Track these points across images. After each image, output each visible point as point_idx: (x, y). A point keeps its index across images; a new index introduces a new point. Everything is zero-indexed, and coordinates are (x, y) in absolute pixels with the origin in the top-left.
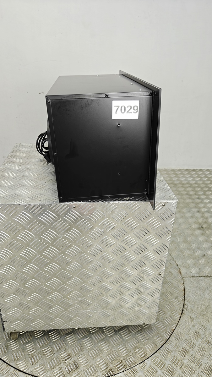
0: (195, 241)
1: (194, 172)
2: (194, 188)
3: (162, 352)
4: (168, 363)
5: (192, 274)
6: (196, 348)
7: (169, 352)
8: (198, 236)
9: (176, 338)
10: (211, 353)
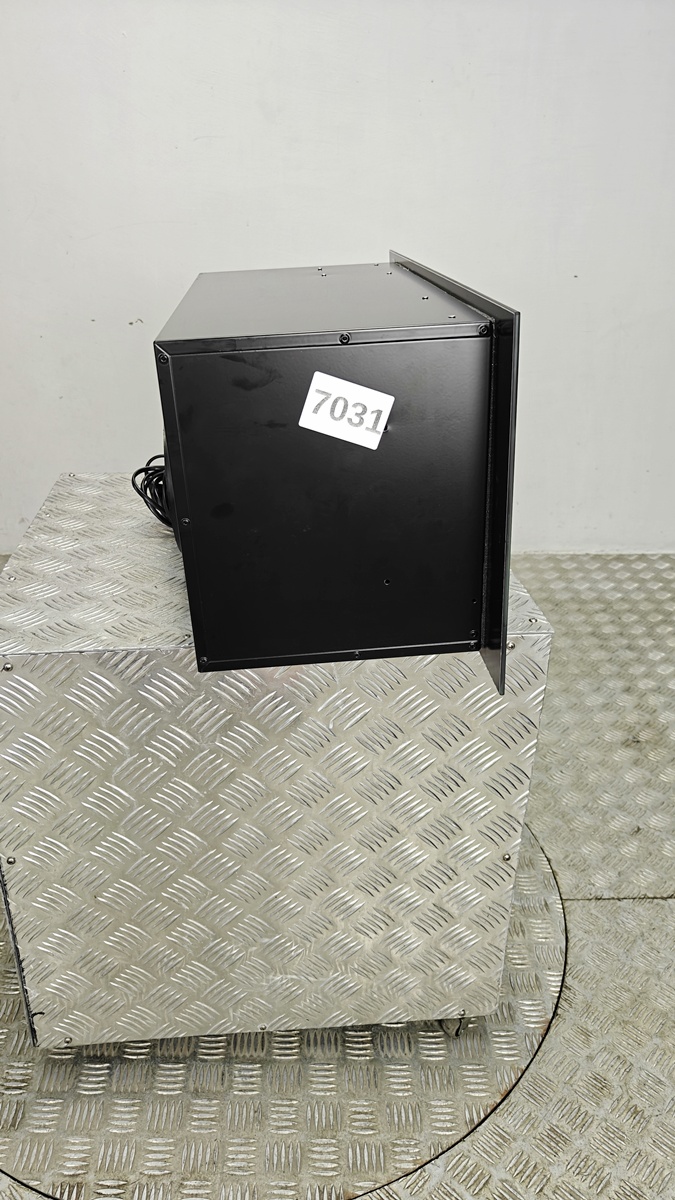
0: (611, 783)
1: (621, 565)
2: (618, 612)
3: (481, 1138)
4: (499, 1174)
5: (594, 890)
6: (594, 1130)
7: (504, 1139)
8: (621, 768)
9: (531, 1095)
10: (641, 1147)
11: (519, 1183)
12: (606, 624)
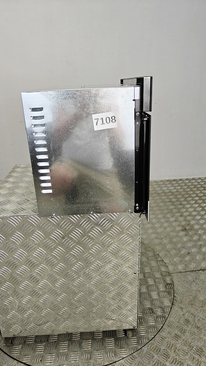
0: (180, 241)
3: (157, 339)
4: (163, 348)
5: (179, 270)
6: (187, 333)
7: (163, 338)
8: (182, 237)
9: (169, 326)
10: (201, 337)
11: (169, 350)
12: (173, 198)
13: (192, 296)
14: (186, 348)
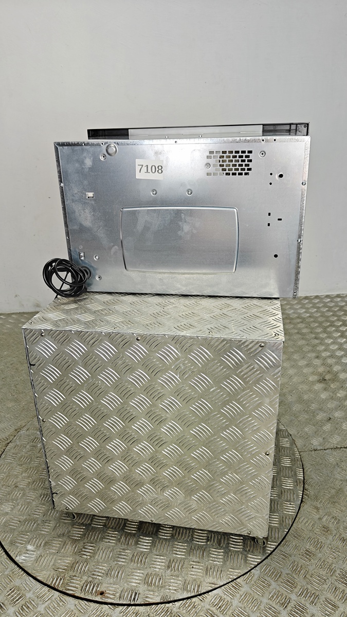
0: (315, 399)
3: (275, 557)
4: (285, 571)
5: (313, 446)
6: (326, 549)
7: (286, 556)
8: (319, 392)
9: (295, 537)
11: (295, 574)
13: (334, 488)
14: (324, 573)
